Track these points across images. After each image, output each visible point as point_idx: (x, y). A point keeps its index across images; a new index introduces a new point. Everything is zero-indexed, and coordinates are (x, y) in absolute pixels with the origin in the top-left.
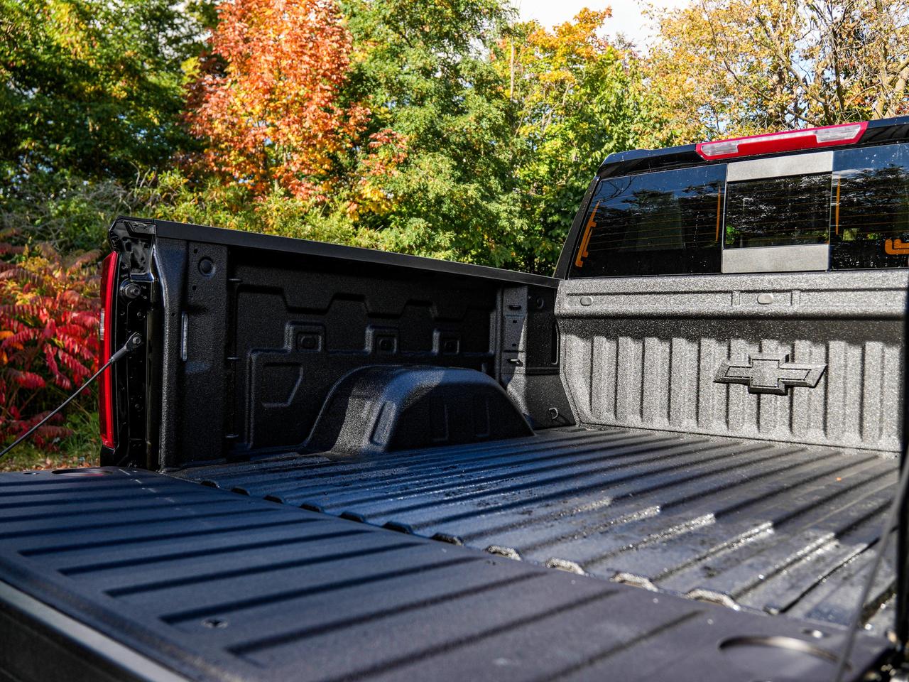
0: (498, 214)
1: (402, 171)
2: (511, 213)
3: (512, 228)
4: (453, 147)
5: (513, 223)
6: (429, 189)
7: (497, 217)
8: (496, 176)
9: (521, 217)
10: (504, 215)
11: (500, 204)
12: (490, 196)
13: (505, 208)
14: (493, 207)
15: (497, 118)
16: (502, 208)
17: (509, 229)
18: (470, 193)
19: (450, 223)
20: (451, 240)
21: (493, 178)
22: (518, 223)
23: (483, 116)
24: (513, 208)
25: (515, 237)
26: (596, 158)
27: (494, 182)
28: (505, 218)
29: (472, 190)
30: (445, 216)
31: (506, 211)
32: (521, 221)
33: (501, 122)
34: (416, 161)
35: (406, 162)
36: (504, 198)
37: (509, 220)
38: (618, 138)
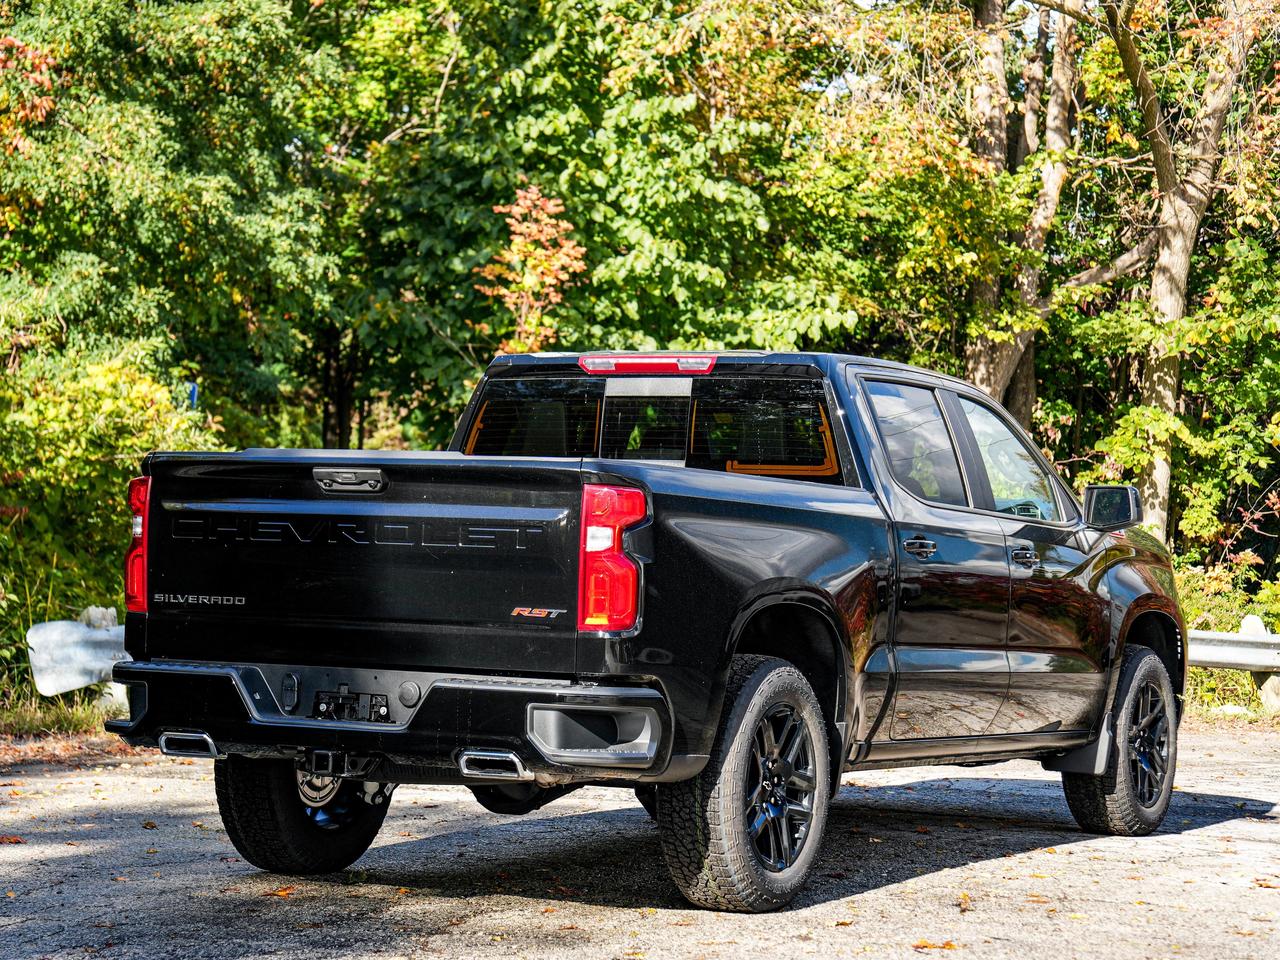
0: (267, 241)
1: (43, 140)
2: (301, 238)
3: (303, 275)
4: (159, 76)
5: (304, 263)
6: (113, 188)
7: (267, 248)
8: (262, 149)
9: (323, 251)
10: (282, 245)
11: (273, 216)
12: (249, 198)
13: (284, 227)
14: (254, 226)
15: (271, 25)
16: (278, 226)
17: (294, 278)
18: (206, 198)
19: (152, 265)
20: (160, 306)
21: (255, 152)
22: (316, 263)
23: (240, 17)
24: (302, 227)
25: (309, 299)
26: (512, 88)
27: (258, 161)
28: (285, 253)
29: (213, 189)
30: (144, 250)
31: (286, 234)
32: (325, 260)
33: (283, 31)
34: (77, 117)
35: (50, 118)
36: (281, 202)
37: (295, 257)
38: (569, 36)
